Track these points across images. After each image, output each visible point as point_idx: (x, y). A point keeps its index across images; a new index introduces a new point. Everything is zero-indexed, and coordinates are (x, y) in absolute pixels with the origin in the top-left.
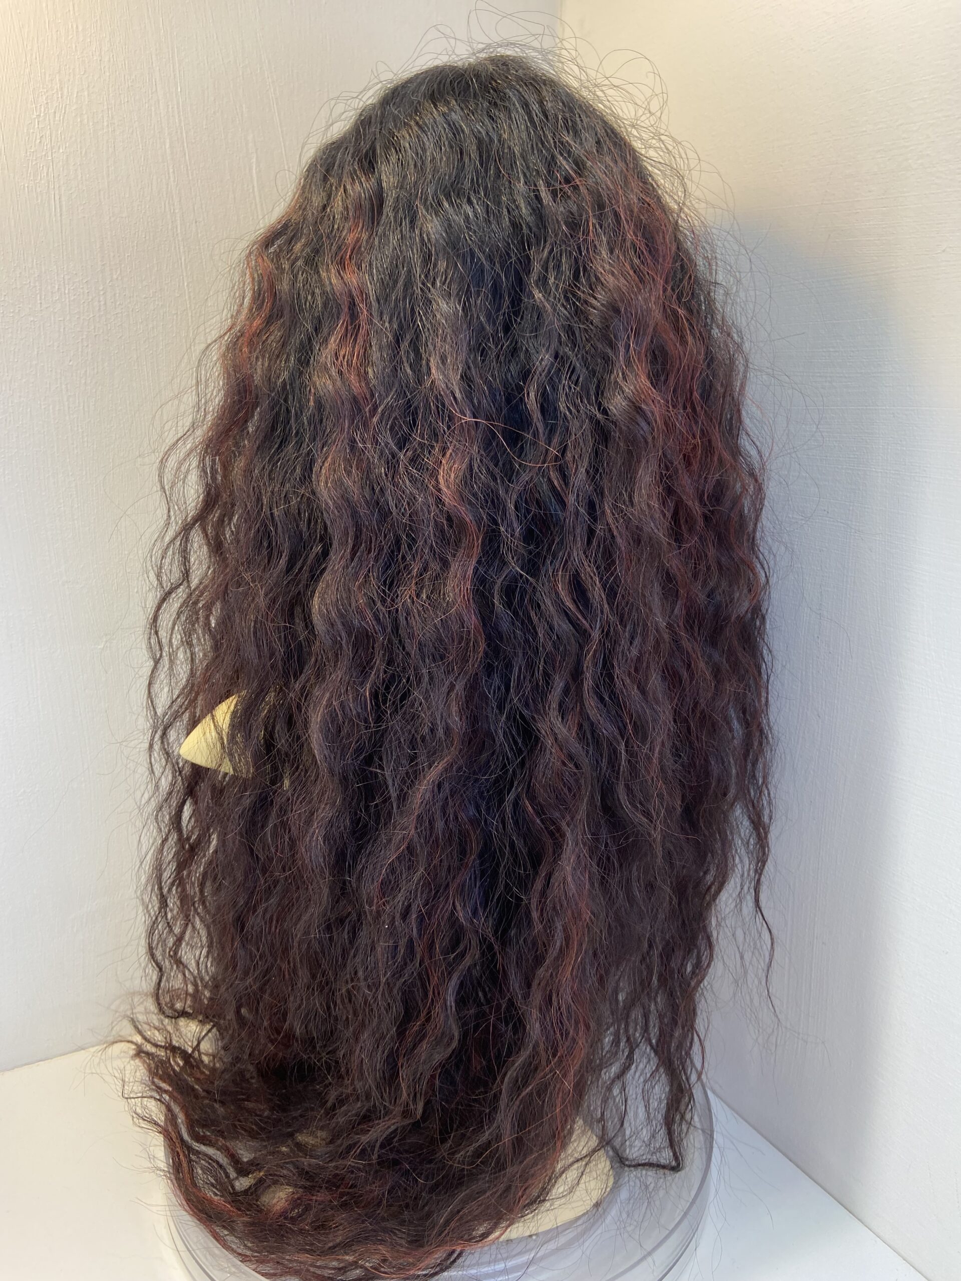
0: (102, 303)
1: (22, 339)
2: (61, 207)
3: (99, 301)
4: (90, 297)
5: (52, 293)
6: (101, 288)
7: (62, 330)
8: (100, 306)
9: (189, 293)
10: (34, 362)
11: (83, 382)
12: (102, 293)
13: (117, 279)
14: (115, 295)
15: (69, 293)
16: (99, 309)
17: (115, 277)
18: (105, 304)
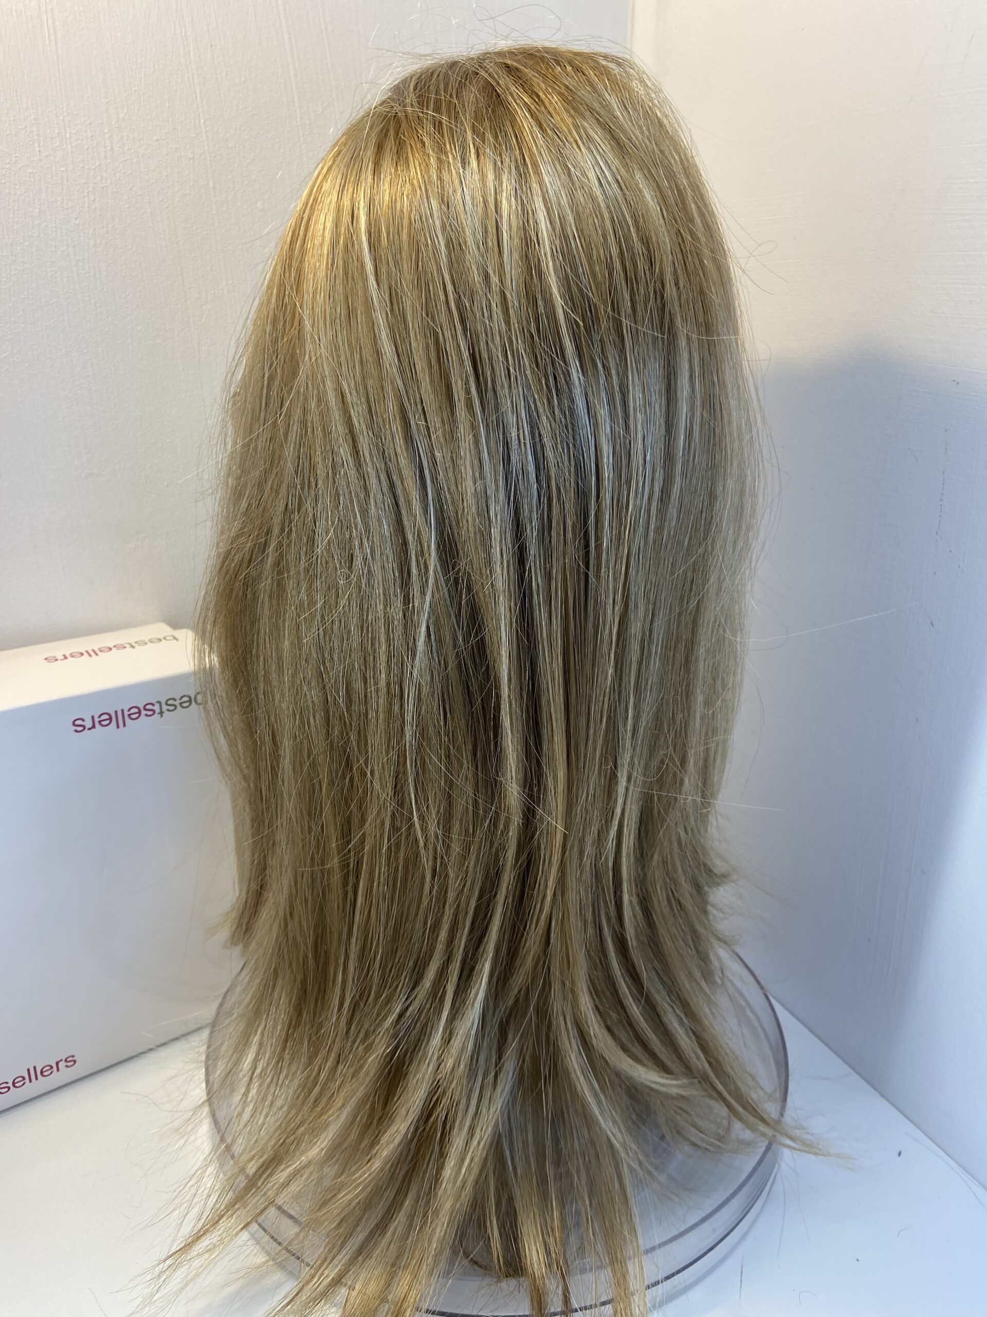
0: (109, 148)
1: (21, 195)
2: (55, 33)
3: (105, 147)
4: (95, 142)
5: (51, 138)
6: (106, 131)
7: (65, 182)
8: (106, 152)
9: (207, 132)
10: (36, 222)
11: (92, 242)
12: (107, 136)
13: (123, 118)
14: (122, 138)
15: (70, 138)
16: (105, 157)
17: (121, 116)
18: (112, 149)
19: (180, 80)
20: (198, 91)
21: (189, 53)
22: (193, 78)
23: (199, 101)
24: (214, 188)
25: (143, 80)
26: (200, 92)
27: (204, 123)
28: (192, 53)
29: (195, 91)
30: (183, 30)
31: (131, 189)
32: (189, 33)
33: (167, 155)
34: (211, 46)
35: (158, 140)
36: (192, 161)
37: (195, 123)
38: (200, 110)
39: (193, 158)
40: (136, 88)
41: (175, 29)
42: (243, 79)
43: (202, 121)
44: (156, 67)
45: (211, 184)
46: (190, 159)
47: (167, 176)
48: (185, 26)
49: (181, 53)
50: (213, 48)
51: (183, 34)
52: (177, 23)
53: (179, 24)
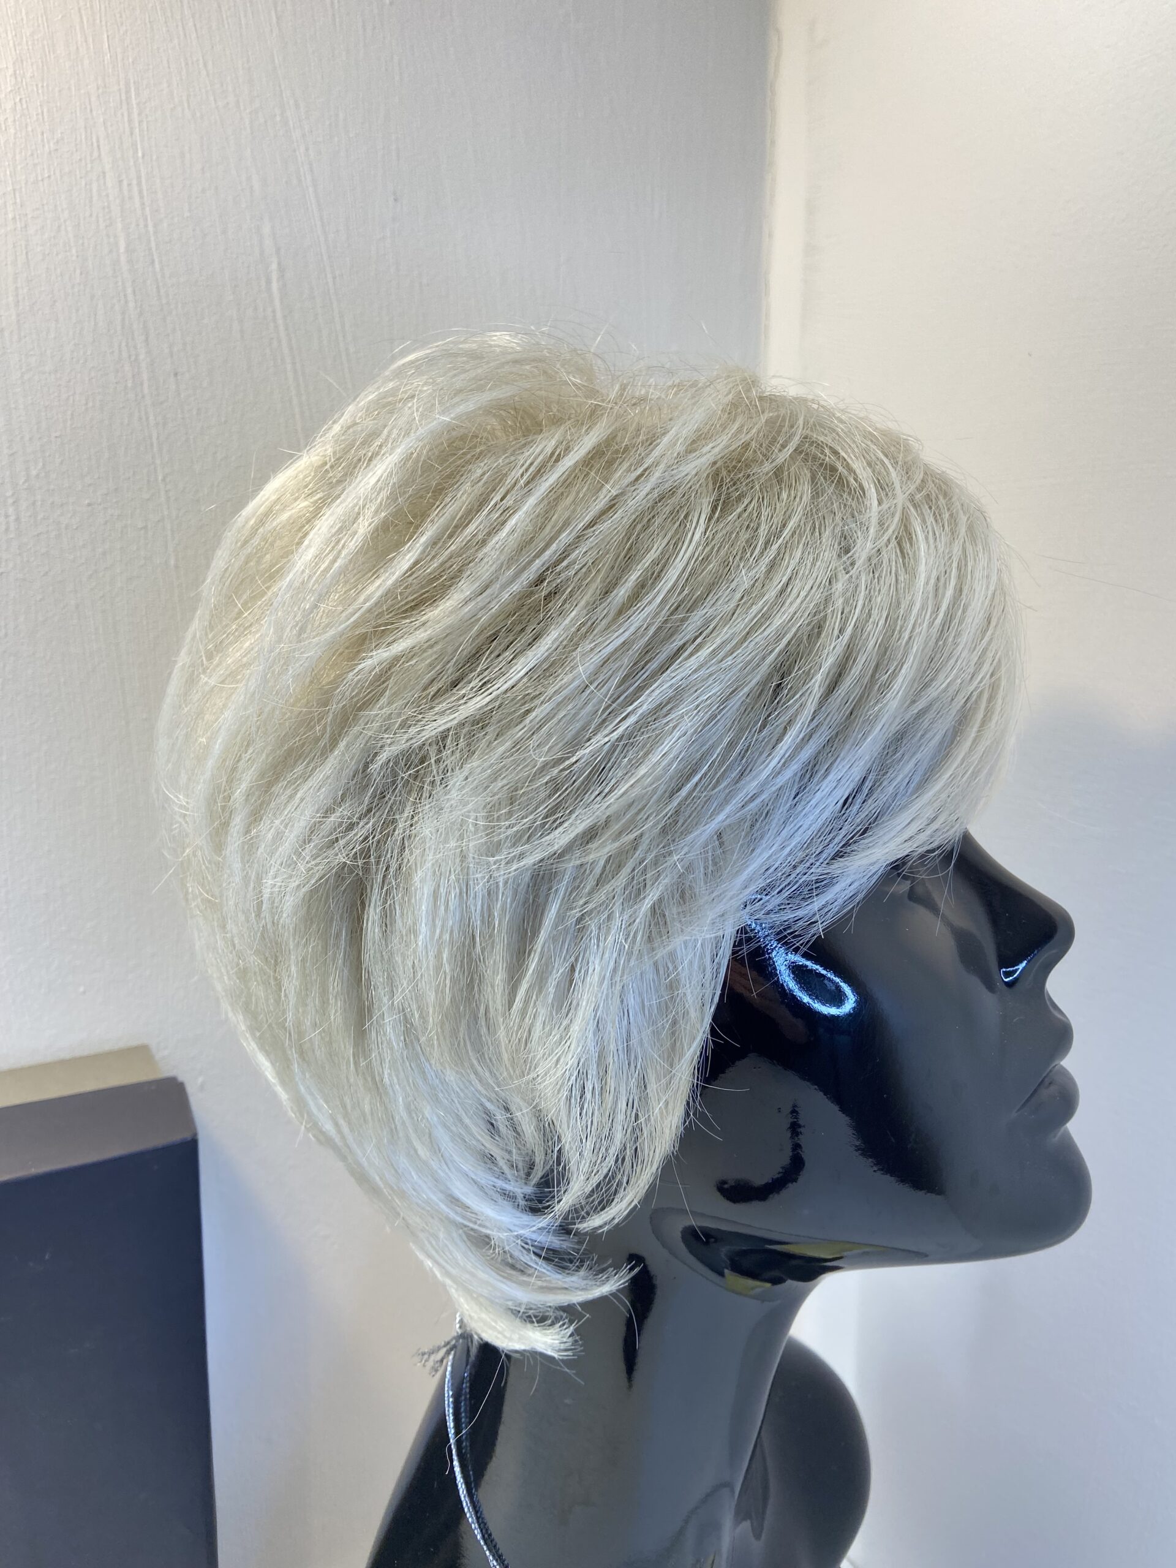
19: (126, 422)
20: (155, 435)
21: (142, 384)
22: (147, 419)
23: (155, 449)
25: (69, 423)
26: (158, 438)
27: (164, 480)
28: (146, 385)
29: (150, 437)
30: (133, 352)
31: (46, 574)
32: (142, 357)
33: (106, 523)
34: (176, 375)
35: (89, 505)
37: (149, 481)
38: (158, 462)
39: (145, 528)
40: (58, 434)
41: (120, 352)
42: (223, 419)
43: (160, 478)
44: (90, 404)
46: (142, 528)
47: (104, 553)
48: (135, 347)
49: (130, 385)
50: (179, 377)
51: (133, 358)
52: (124, 344)
53: (127, 345)
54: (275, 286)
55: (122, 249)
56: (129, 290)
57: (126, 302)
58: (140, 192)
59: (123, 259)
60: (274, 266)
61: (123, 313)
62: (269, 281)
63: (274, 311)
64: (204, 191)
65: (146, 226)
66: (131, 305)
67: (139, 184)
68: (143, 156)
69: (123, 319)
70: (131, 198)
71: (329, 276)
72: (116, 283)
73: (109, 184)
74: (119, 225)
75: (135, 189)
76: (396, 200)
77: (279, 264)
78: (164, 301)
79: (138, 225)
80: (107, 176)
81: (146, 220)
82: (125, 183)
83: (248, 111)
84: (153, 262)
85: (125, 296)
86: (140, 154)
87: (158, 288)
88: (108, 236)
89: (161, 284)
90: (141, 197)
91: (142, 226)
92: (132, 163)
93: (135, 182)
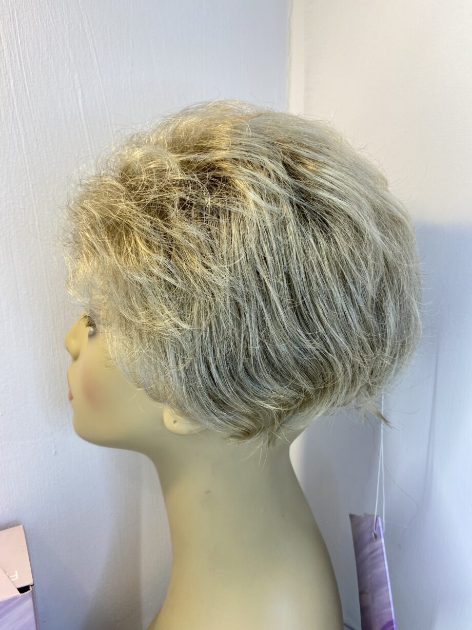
19: (15, 161)
21: (21, 145)
22: (24, 160)
23: (28, 174)
24: (39, 226)
26: (29, 168)
27: (32, 187)
28: (23, 144)
30: (17, 130)
32: (21, 132)
33: (6, 207)
34: (37, 140)
36: (23, 211)
37: (25, 188)
38: (29, 179)
39: (24, 209)
42: (58, 160)
43: (31, 186)
45: (37, 224)
48: (18, 128)
49: (16, 145)
50: (38, 141)
51: (17, 133)
52: (13, 127)
53: (15, 127)
54: (80, 101)
55: (12, 85)
56: (15, 103)
57: (14, 108)
58: (20, 59)
59: (12, 88)
60: (80, 93)
61: (13, 113)
62: (77, 99)
63: (80, 112)
64: (48, 59)
65: (22, 74)
66: (16, 109)
67: (19, 55)
68: (21, 43)
69: (13, 116)
70: (16, 62)
71: (104, 97)
72: (10, 99)
73: (6, 56)
74: (10, 74)
75: (17, 57)
76: (132, 64)
77: (82, 92)
78: (31, 107)
79: (19, 74)
80: (5, 52)
81: (22, 72)
82: (13, 55)
83: (67, 24)
84: (26, 90)
85: (14, 105)
86: (19, 42)
87: (28, 102)
88: (5, 78)
89: (30, 100)
90: (20, 62)
91: (20, 74)
92: (16, 46)
93: (17, 55)
